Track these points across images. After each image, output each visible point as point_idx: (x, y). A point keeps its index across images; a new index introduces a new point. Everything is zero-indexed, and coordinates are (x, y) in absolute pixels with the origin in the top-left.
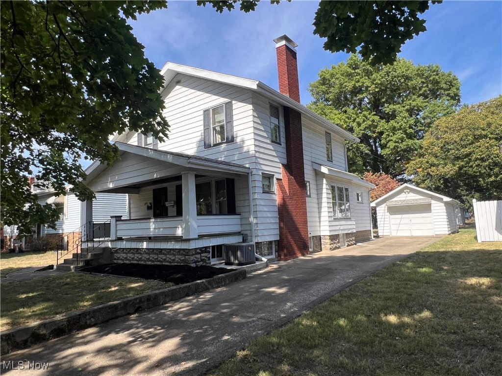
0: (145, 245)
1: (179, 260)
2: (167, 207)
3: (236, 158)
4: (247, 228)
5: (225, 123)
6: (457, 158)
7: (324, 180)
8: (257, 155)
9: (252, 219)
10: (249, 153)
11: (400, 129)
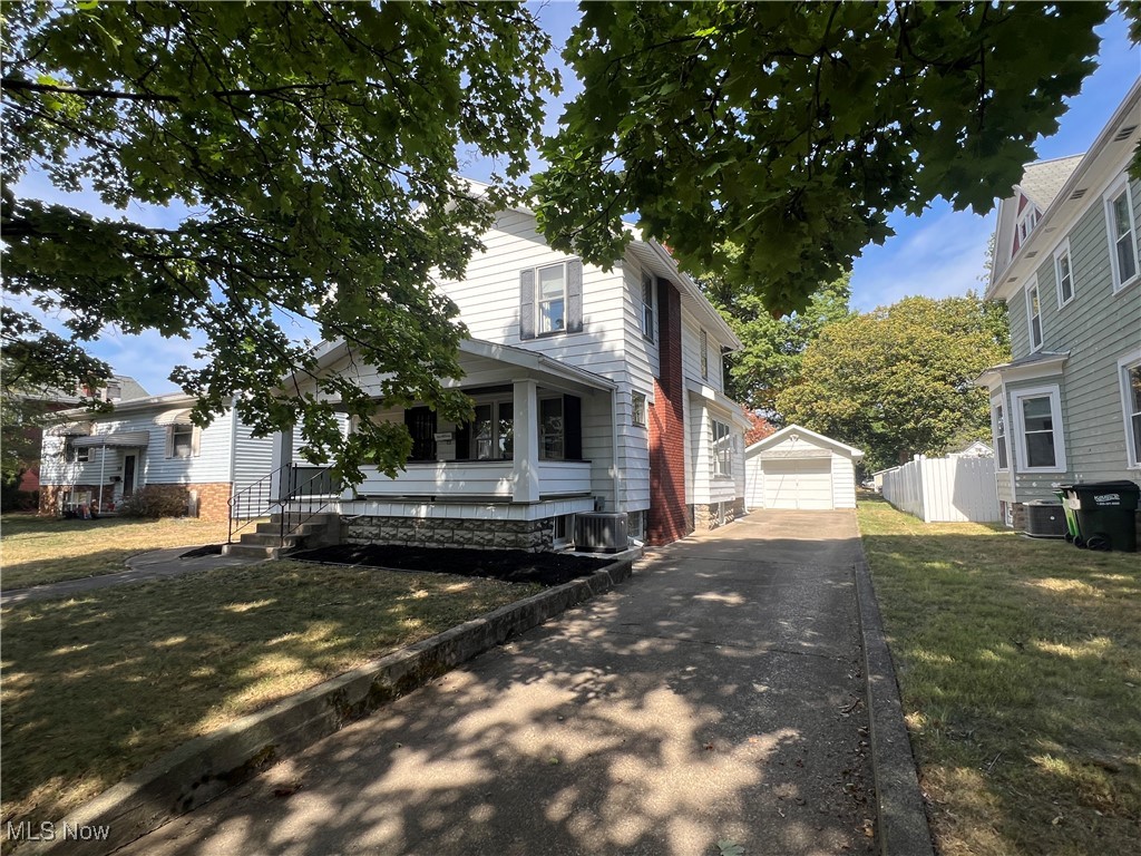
0: (423, 511)
1: (504, 542)
2: (435, 443)
3: (586, 361)
4: (606, 486)
5: (565, 296)
6: (856, 389)
7: (705, 411)
8: (628, 358)
9: (615, 472)
10: (613, 355)
11: (765, 335)
